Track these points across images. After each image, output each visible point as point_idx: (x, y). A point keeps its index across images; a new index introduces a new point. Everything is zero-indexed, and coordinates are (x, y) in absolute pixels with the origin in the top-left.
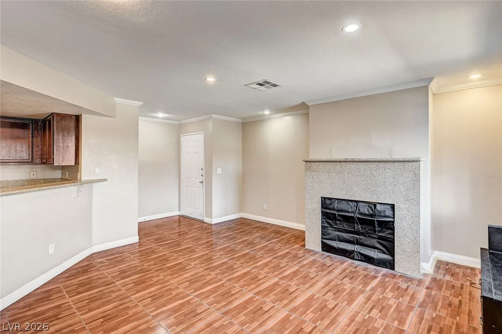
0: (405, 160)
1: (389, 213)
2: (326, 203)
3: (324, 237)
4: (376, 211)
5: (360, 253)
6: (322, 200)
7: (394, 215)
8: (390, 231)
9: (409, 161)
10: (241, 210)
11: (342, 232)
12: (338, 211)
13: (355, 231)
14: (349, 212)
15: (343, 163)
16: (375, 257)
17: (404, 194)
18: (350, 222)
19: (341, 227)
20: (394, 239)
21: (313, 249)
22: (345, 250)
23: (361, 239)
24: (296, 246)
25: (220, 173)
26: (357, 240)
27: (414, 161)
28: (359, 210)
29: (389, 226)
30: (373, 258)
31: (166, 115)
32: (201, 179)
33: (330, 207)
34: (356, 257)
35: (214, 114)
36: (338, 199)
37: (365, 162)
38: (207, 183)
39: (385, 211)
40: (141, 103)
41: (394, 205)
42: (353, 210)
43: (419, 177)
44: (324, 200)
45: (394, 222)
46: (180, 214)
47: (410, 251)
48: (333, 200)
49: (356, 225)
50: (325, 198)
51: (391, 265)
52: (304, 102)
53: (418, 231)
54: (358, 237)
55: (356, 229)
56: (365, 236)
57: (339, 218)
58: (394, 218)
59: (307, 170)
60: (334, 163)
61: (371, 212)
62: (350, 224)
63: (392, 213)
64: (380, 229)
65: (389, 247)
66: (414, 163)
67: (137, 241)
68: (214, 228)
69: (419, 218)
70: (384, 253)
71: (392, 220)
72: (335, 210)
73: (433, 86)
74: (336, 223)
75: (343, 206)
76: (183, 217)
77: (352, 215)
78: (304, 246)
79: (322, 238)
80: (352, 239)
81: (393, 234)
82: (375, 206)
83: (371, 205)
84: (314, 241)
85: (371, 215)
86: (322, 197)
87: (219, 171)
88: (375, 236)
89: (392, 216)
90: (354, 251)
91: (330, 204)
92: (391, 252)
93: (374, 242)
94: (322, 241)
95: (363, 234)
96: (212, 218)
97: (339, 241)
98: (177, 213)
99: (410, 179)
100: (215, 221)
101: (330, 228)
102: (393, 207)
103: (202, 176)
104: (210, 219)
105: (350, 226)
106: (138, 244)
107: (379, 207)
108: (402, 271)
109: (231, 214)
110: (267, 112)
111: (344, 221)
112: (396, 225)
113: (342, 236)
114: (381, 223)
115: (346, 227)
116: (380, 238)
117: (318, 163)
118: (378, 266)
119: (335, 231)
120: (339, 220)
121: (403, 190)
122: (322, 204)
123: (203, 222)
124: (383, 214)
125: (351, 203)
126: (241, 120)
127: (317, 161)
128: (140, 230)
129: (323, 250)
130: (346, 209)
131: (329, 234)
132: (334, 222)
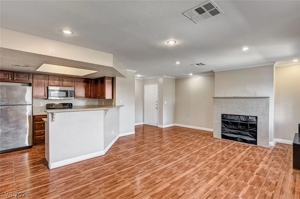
0: (263, 97)
1: (254, 120)
2: (224, 116)
3: (223, 132)
4: (248, 119)
5: (241, 138)
6: (222, 116)
7: (257, 121)
8: (255, 128)
9: (264, 98)
10: (174, 122)
11: (232, 129)
12: (230, 120)
13: (238, 129)
14: (236, 120)
15: (233, 99)
16: (248, 139)
17: (262, 112)
18: (236, 125)
19: (231, 127)
20: (257, 132)
21: (217, 138)
22: (233, 137)
23: (241, 132)
24: (209, 137)
25: (166, 103)
26: (239, 133)
27: (267, 98)
28: (240, 119)
29: (255, 126)
30: (247, 140)
31: (141, 76)
32: (156, 106)
33: (226, 118)
34: (239, 140)
35: (164, 75)
36: (230, 115)
37: (243, 98)
38: (160, 109)
39: (253, 119)
40: (136, 71)
41: (257, 117)
42: (237, 119)
43: (269, 104)
44: (223, 115)
45: (257, 124)
46: (144, 124)
47: (264, 136)
48: (227, 115)
49: (239, 126)
50: (223, 114)
51: (255, 143)
52: (212, 70)
53: (268, 128)
54: (239, 131)
55: (239, 128)
56: (243, 131)
57: (230, 123)
58: (257, 122)
59: (214, 102)
60: (228, 99)
61: (246, 120)
62: (236, 126)
63: (256, 120)
64: (250, 127)
65: (254, 135)
66: (267, 99)
67: (135, 133)
68: (163, 130)
69: (269, 122)
70: (252, 138)
71: (256, 123)
72: (228, 120)
73: (276, 65)
74: (229, 126)
75: (232, 118)
76: (145, 125)
77: (237, 121)
78: (212, 136)
79: (222, 132)
80: (237, 133)
81: (257, 129)
82: (248, 117)
83: (246, 117)
84: (218, 134)
85: (246, 122)
86: (222, 114)
87: (166, 102)
88: (248, 131)
89: (256, 121)
90: (237, 138)
91: (226, 117)
92: (255, 137)
93: (248, 134)
94: (222, 134)
95: (242, 130)
96: (162, 125)
97: (230, 133)
98: (142, 123)
99: (264, 105)
100: (164, 126)
101: (226, 128)
102: (256, 117)
103: (157, 105)
104: (162, 126)
105: (236, 127)
106: (135, 135)
107: (250, 118)
108: (260, 145)
109: (170, 124)
110: (191, 74)
111: (232, 125)
112: (258, 125)
113: (232, 132)
114: (251, 125)
115: (234, 127)
116: (250, 131)
117: (220, 99)
118: (249, 143)
119: (228, 129)
120: (230, 124)
121: (261, 110)
122: (222, 117)
123: (157, 127)
124: (252, 121)
125: (236, 116)
126: (175, 78)
127: (220, 98)
128: (135, 129)
129: (222, 138)
130: (234, 119)
131: (225, 131)
132: (228, 125)
